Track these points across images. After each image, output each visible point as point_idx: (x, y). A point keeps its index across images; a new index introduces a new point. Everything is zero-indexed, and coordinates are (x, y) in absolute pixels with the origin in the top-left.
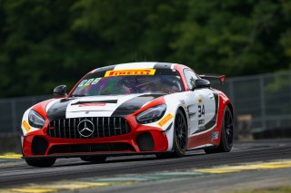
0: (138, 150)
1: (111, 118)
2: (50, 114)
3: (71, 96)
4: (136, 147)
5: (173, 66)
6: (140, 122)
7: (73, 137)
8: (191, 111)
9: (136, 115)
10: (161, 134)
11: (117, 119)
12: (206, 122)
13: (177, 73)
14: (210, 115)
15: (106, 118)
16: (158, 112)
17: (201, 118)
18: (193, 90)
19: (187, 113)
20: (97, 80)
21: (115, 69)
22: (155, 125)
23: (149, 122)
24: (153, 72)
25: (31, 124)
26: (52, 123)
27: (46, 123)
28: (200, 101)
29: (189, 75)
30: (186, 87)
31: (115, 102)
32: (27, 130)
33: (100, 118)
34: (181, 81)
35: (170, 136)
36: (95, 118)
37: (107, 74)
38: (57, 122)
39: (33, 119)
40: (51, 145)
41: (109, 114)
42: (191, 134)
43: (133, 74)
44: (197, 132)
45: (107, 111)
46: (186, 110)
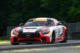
1: (35, 33)
2: (19, 31)
3: (24, 26)
4: (42, 41)
5: (52, 19)
6: (43, 34)
7: (25, 38)
8: (56, 31)
9: (42, 32)
10: (48, 37)
11: (37, 33)
12: (60, 34)
13: (53, 21)
14: (61, 32)
15: (34, 33)
16: (48, 31)
17: (59, 33)
18: (57, 26)
19: (55, 32)
20: (31, 22)
21: (36, 19)
22: (47, 35)
23: (45, 34)
24: (46, 21)
25: (13, 34)
26: (19, 34)
27: (18, 34)
28: (59, 29)
29: (56, 21)
30: (55, 25)
31: (36, 28)
33: (32, 33)
34: (54, 23)
35: (51, 38)
37: (34, 21)
38: (20, 33)
39: (14, 32)
40: (19, 39)
42: (56, 38)
43: (41, 21)
44: (58, 37)
45: (34, 31)
46: (55, 31)
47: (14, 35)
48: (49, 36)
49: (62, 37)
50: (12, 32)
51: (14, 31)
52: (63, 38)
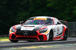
0: (39, 40)
2: (17, 29)
5: (52, 18)
6: (40, 32)
7: (22, 35)
8: (55, 30)
9: (39, 30)
10: (46, 36)
11: (34, 31)
13: (53, 20)
14: (61, 31)
15: (31, 31)
16: (45, 30)
17: (58, 32)
21: (36, 18)
22: (44, 33)
23: (42, 32)
24: (46, 19)
27: (16, 31)
28: (58, 28)
29: (56, 20)
30: (55, 24)
31: (34, 27)
32: (11, 32)
33: (30, 31)
34: (53, 22)
36: (28, 31)
37: (34, 19)
38: (18, 31)
39: (13, 30)
41: (32, 30)
42: (54, 36)
43: (41, 19)
45: (31, 29)
46: (53, 30)
47: (12, 32)
48: (46, 34)
49: (62, 35)
50: (11, 29)
51: (13, 28)
52: (62, 37)
